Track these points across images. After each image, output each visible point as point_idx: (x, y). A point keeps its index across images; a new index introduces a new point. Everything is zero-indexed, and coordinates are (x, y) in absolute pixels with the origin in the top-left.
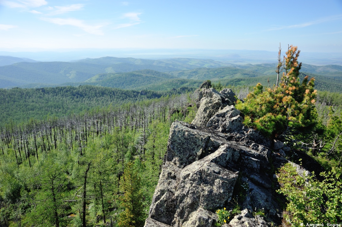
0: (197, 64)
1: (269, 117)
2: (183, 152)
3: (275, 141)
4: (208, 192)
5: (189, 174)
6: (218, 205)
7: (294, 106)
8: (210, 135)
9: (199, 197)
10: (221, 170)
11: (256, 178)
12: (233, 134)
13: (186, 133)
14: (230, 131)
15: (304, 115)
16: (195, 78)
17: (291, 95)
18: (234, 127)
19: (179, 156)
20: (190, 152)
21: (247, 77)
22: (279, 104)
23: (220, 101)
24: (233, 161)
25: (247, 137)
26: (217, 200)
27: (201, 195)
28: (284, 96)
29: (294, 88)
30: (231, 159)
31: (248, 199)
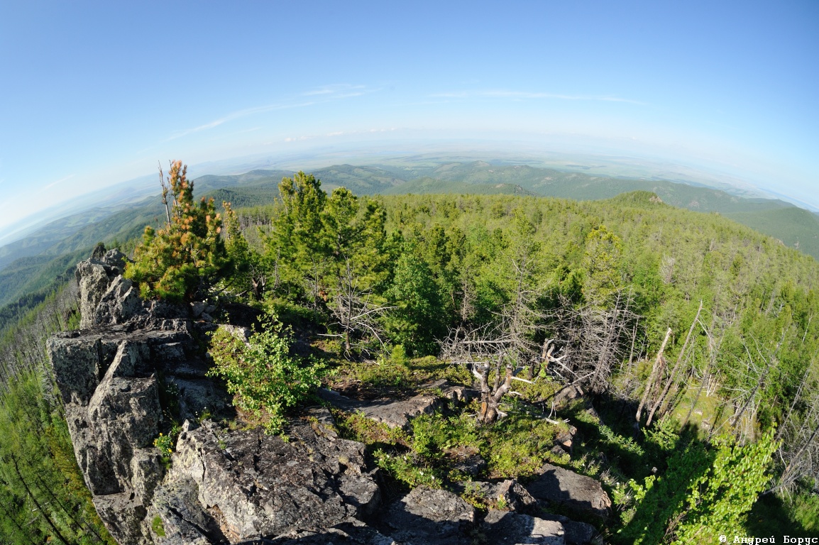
0: (79, 222)
1: (171, 274)
2: (77, 380)
3: (192, 304)
4: (130, 422)
5: (96, 411)
6: (152, 434)
7: (197, 245)
8: (101, 336)
9: (123, 436)
10: (130, 383)
11: (183, 370)
12: (133, 319)
13: (68, 349)
14: (128, 317)
15: (213, 253)
16: (81, 247)
17: (190, 230)
18: (131, 308)
19: (76, 389)
20: (85, 376)
21: (152, 218)
22: (179, 248)
23: (105, 275)
24: (145, 360)
25: (153, 316)
26: (147, 428)
27: (125, 432)
28: (182, 235)
29: (191, 219)
30: (140, 358)
31: (184, 405)
